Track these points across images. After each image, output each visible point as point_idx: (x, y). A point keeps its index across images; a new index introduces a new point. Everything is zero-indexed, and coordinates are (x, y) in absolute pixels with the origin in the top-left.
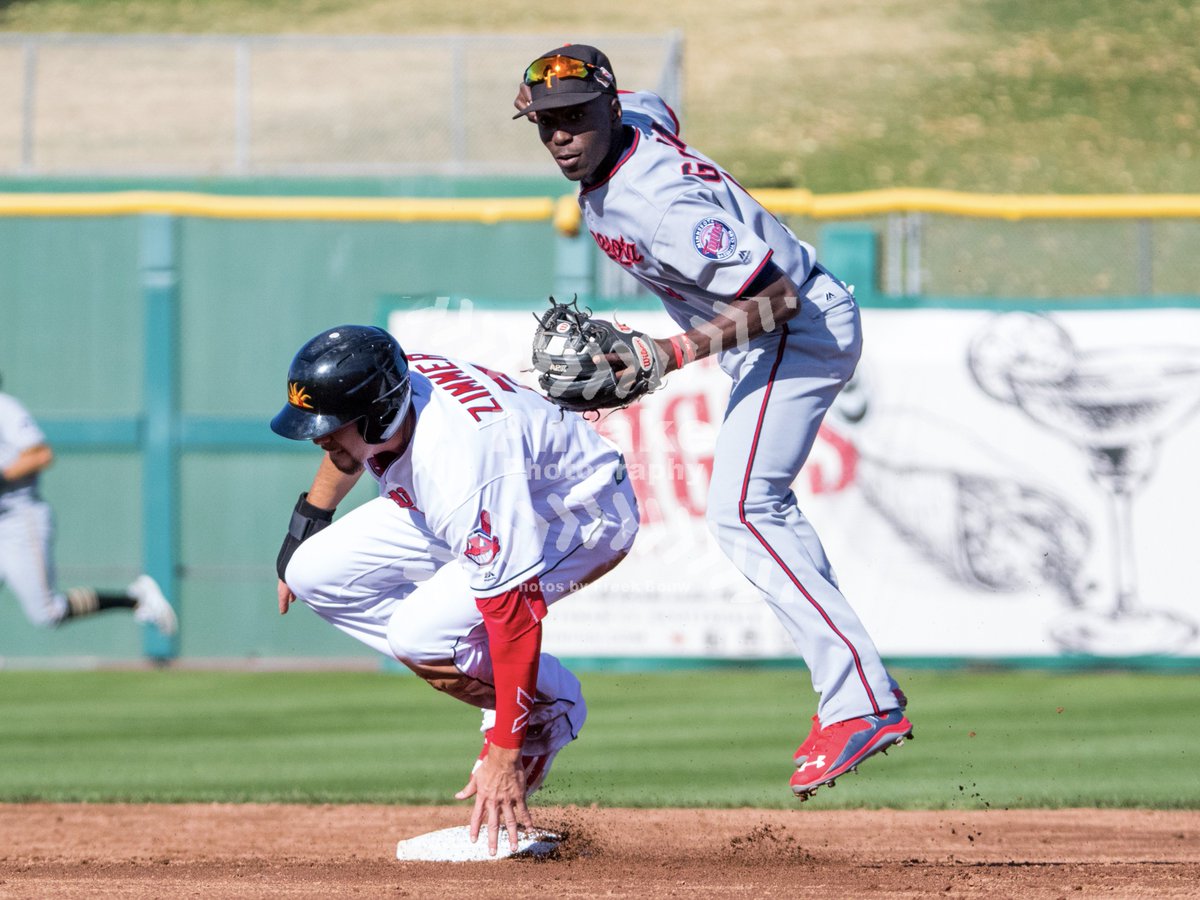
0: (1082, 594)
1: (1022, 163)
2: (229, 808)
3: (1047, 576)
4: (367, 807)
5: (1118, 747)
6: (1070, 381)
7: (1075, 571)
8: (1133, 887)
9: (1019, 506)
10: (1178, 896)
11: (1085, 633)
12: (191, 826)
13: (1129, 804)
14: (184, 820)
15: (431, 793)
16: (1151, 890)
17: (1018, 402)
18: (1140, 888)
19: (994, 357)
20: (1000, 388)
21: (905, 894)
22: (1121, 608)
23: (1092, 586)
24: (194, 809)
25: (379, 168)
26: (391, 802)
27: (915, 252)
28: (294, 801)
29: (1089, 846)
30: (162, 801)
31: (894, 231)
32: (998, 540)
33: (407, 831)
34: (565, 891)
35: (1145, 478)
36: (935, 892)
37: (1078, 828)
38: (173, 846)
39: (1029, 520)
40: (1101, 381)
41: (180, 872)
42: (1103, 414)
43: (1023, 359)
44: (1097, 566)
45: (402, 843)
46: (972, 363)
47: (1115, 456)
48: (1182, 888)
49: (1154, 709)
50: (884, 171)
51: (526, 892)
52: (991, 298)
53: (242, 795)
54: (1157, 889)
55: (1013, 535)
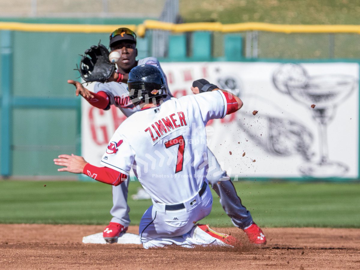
0: (310, 157)
1: (291, 14)
2: (28, 226)
3: (299, 151)
4: (73, 226)
5: (321, 207)
6: (306, 86)
7: (307, 149)
8: (326, 253)
9: (289, 127)
10: (341, 257)
11: (311, 170)
12: (15, 231)
13: (325, 226)
14: (13, 229)
15: (95, 221)
16: (332, 255)
17: (289, 93)
18: (328, 254)
19: (281, 78)
20: (283, 88)
21: (251, 255)
22: (323, 162)
23: (313, 154)
24: (16, 226)
25: (79, 15)
26: (81, 224)
27: (256, 44)
28: (49, 223)
29: (311, 240)
30: (5, 223)
31: (249, 37)
32: (282, 139)
33: (87, 233)
34: (138, 254)
35: (331, 118)
36: (260, 255)
37: (308, 234)
38: (9, 238)
39: (293, 132)
40: (317, 86)
41: (11, 247)
42: (317, 97)
43: (291, 79)
44: (315, 148)
45: (84, 238)
46: (274, 80)
47: (321, 112)
48: (342, 254)
49: (334, 195)
50: (245, 17)
51: (125, 254)
52: (281, 59)
53: (32, 221)
54: (334, 255)
55: (287, 137)
